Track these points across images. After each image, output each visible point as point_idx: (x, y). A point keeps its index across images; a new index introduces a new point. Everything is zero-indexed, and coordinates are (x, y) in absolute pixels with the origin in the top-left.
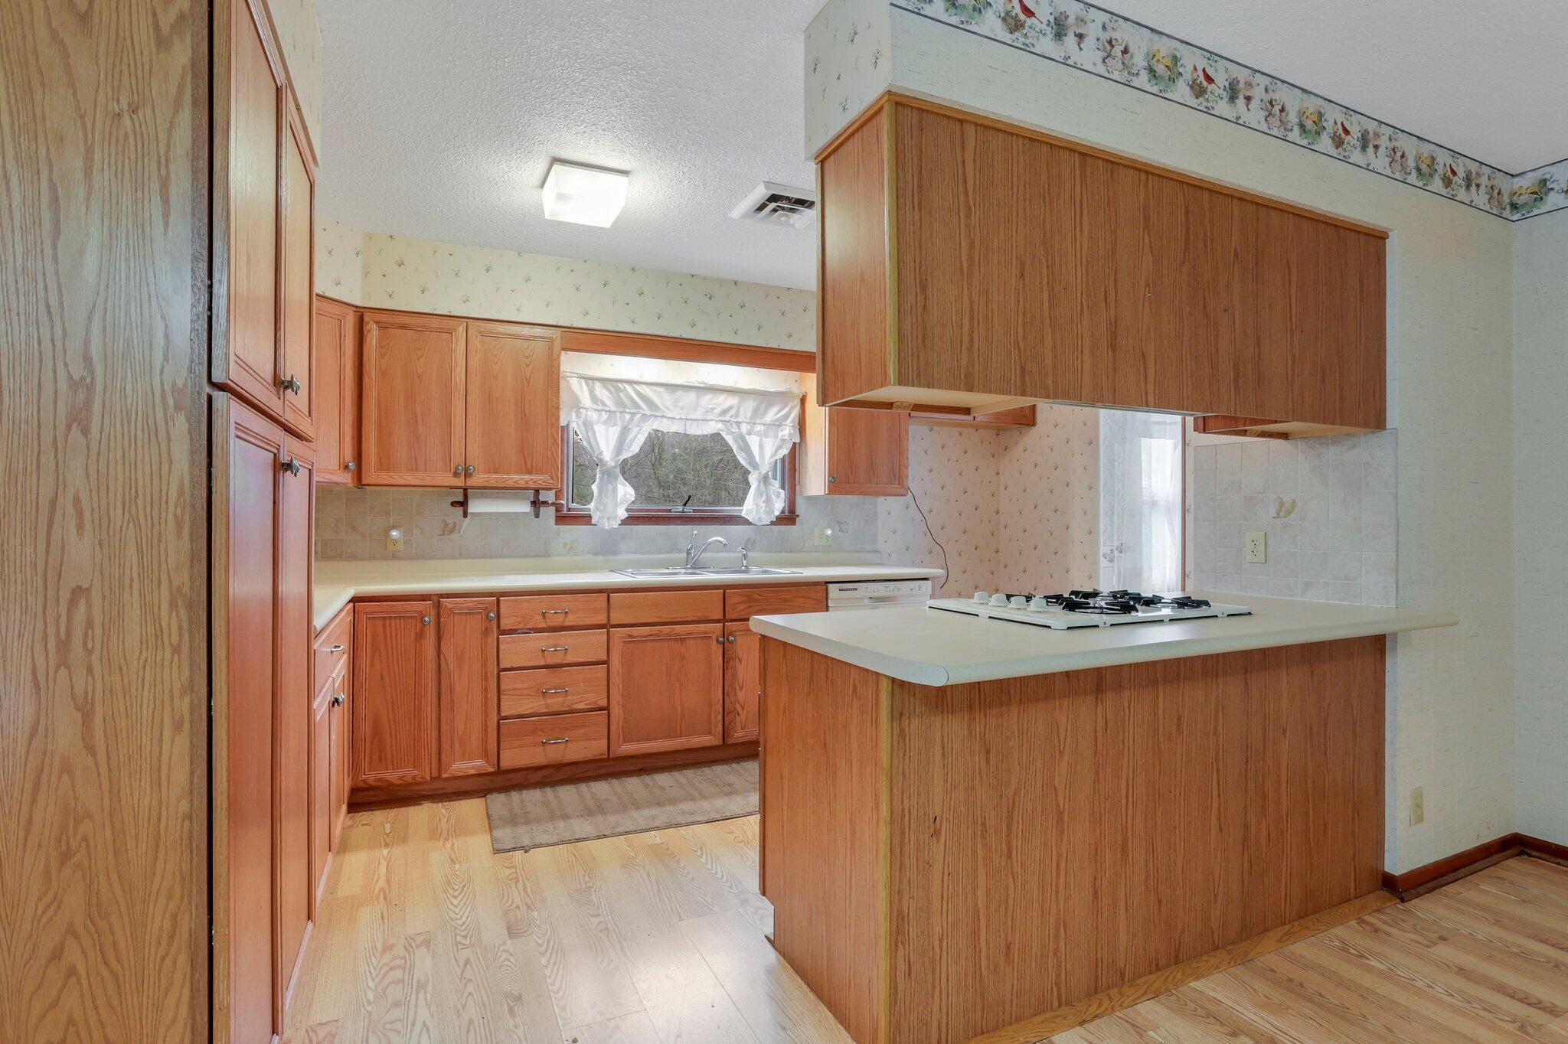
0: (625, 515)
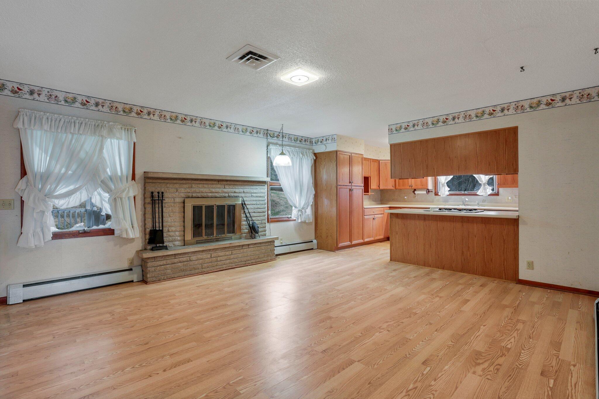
0: (448, 194)
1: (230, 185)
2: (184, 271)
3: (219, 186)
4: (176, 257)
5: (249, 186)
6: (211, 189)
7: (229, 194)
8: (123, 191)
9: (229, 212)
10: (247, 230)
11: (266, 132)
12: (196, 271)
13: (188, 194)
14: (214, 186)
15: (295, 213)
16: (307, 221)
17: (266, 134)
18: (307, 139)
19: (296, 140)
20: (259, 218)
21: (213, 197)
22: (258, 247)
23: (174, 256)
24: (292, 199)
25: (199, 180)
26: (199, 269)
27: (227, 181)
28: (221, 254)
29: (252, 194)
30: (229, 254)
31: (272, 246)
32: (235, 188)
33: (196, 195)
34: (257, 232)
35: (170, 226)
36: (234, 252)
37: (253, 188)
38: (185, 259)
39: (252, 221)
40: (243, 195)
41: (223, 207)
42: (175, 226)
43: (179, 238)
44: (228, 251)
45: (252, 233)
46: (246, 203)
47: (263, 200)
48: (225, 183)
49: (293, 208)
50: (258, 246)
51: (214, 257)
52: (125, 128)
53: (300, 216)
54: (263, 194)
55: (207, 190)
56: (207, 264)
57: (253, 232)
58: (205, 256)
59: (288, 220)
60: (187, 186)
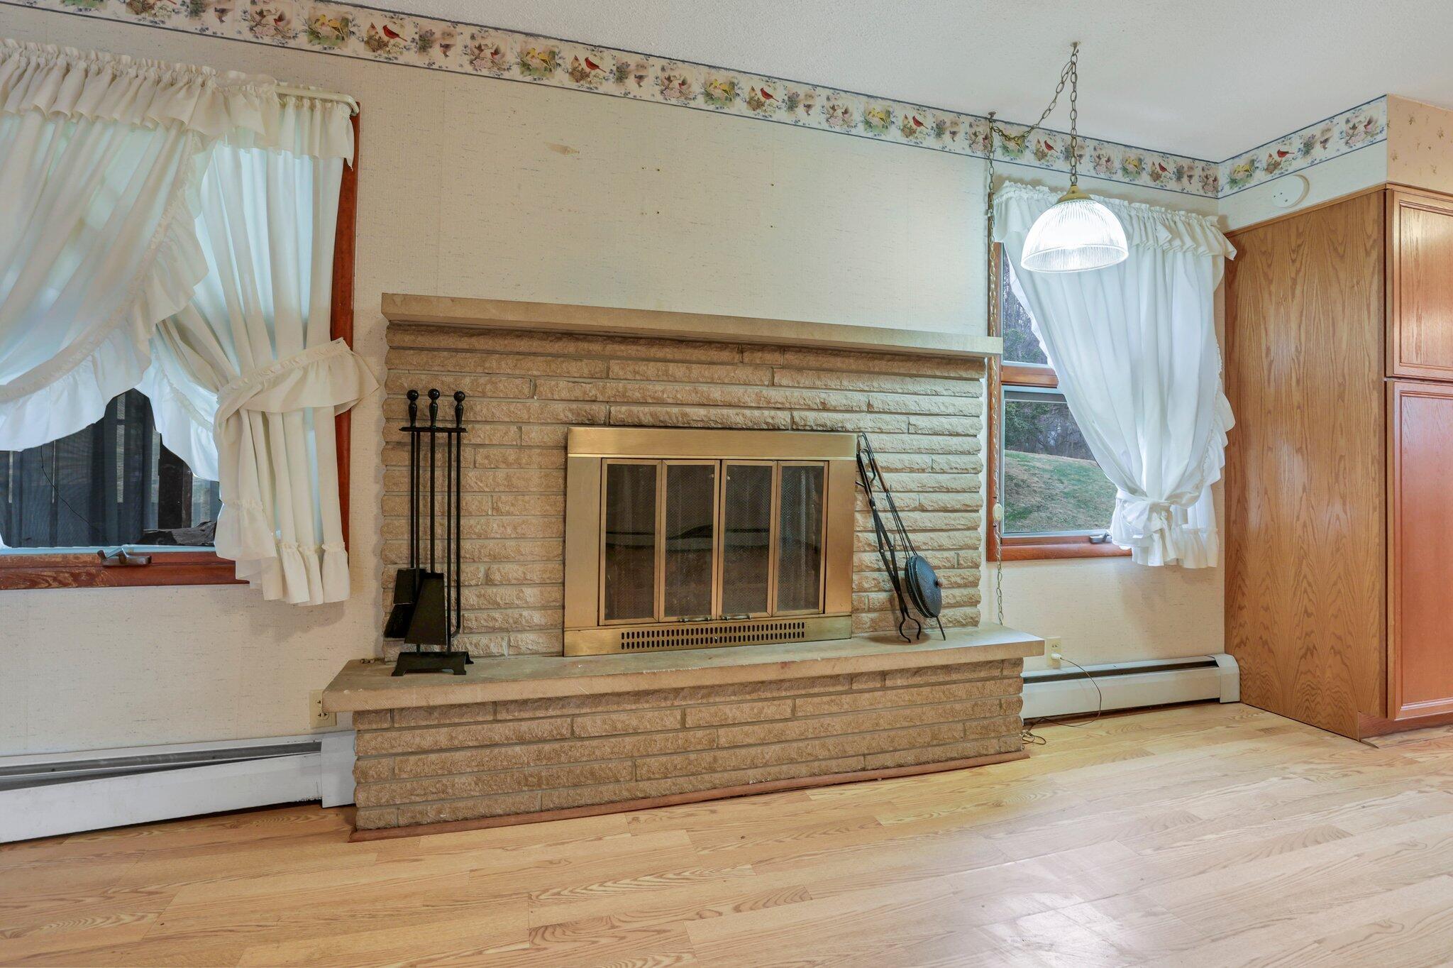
1: (800, 369)
2: (539, 785)
3: (742, 373)
4: (499, 717)
5: (898, 378)
6: (704, 388)
7: (796, 414)
8: (276, 381)
9: (791, 500)
10: (883, 596)
11: (983, 129)
12: (603, 788)
13: (587, 407)
14: (719, 372)
15: (1129, 519)
16: (1189, 564)
17: (986, 138)
18: (1191, 168)
19: (1133, 168)
20: (943, 538)
21: (713, 425)
22: (933, 684)
23: (490, 708)
24: (1117, 450)
25: (642, 341)
26: (618, 781)
27: (783, 348)
28: (738, 714)
29: (913, 419)
30: (777, 717)
31: (1010, 685)
32: (827, 388)
33: (630, 414)
34: (929, 609)
35: (495, 558)
36: (806, 706)
37: (917, 388)
38: (543, 728)
39: (905, 549)
40: (866, 421)
41: (760, 475)
42: (522, 558)
43: (537, 618)
44: (774, 699)
45: (904, 610)
46: (880, 459)
47: (966, 447)
48: (777, 358)
49: (1121, 494)
50: (934, 679)
51: (699, 727)
52: (300, 98)
53: (1156, 537)
54: (967, 421)
55: (683, 392)
56: (664, 759)
57: (910, 605)
58: (650, 716)
59: (1093, 551)
60: (584, 367)
